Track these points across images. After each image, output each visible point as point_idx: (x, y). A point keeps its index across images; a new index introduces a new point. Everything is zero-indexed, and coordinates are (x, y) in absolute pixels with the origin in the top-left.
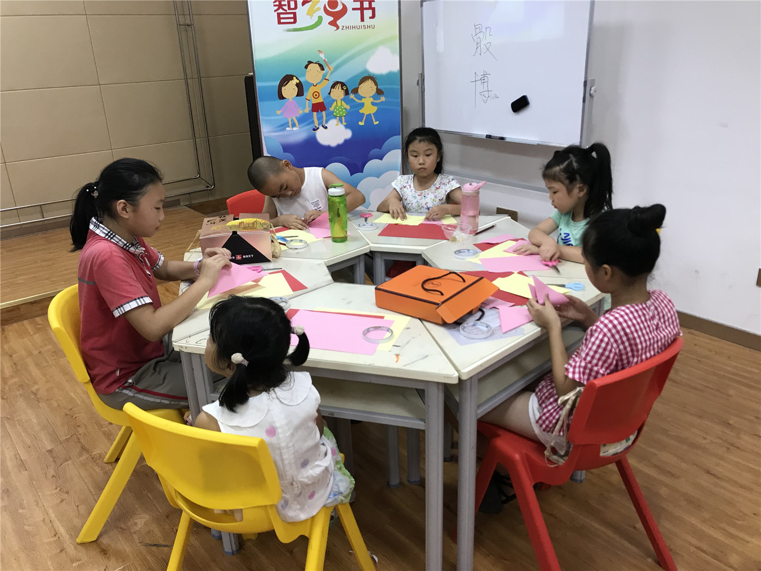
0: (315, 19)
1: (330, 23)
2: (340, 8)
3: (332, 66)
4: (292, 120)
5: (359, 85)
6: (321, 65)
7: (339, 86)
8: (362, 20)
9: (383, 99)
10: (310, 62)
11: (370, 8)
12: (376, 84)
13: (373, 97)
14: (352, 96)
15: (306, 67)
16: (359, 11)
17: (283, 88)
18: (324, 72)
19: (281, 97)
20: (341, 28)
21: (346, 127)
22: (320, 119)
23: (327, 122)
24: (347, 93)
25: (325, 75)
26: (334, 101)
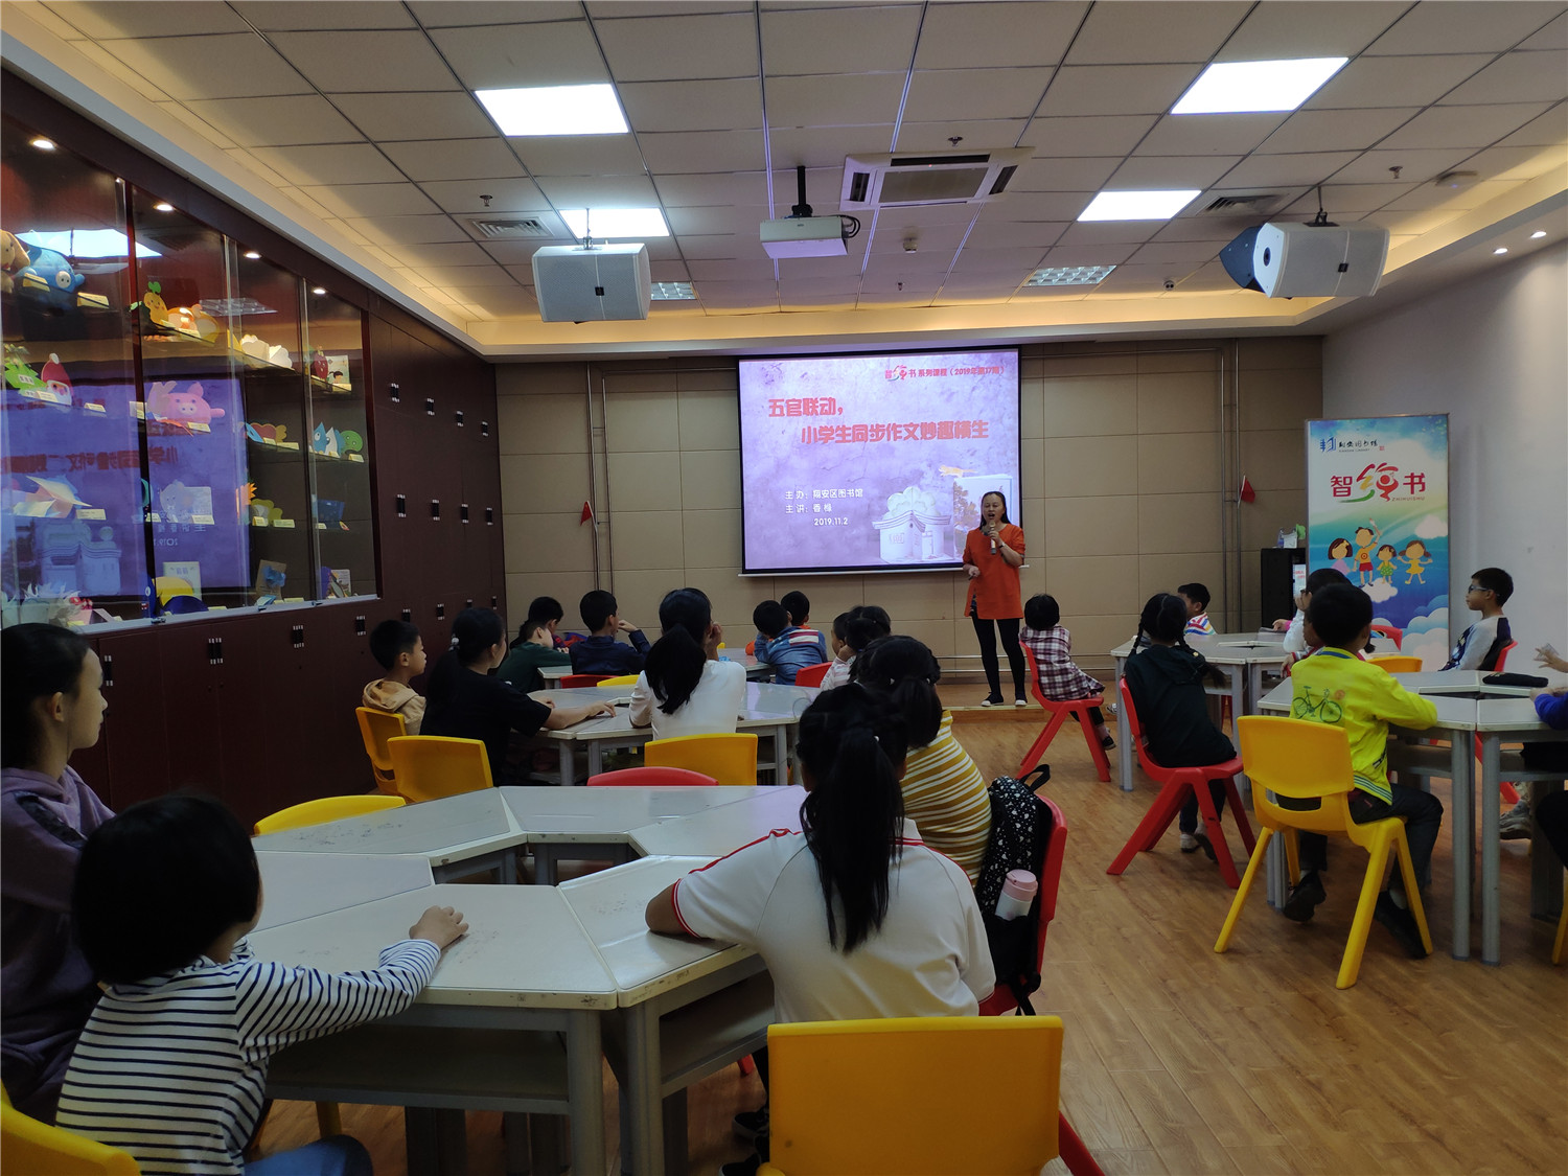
0: (1368, 492)
1: (1382, 495)
2: (1391, 483)
3: (1381, 532)
5: (1407, 548)
6: (1371, 531)
7: (1386, 550)
8: (1412, 492)
9: (1430, 561)
10: (1360, 528)
11: (1420, 482)
12: (1423, 547)
13: (1420, 558)
14: (1399, 558)
15: (1357, 532)
16: (1409, 486)
17: (1333, 550)
18: (1373, 536)
19: (1331, 557)
20: (1391, 499)
21: (1392, 585)
22: (1367, 578)
23: (1373, 580)
24: (1394, 555)
25: (1375, 539)
26: (1381, 561)
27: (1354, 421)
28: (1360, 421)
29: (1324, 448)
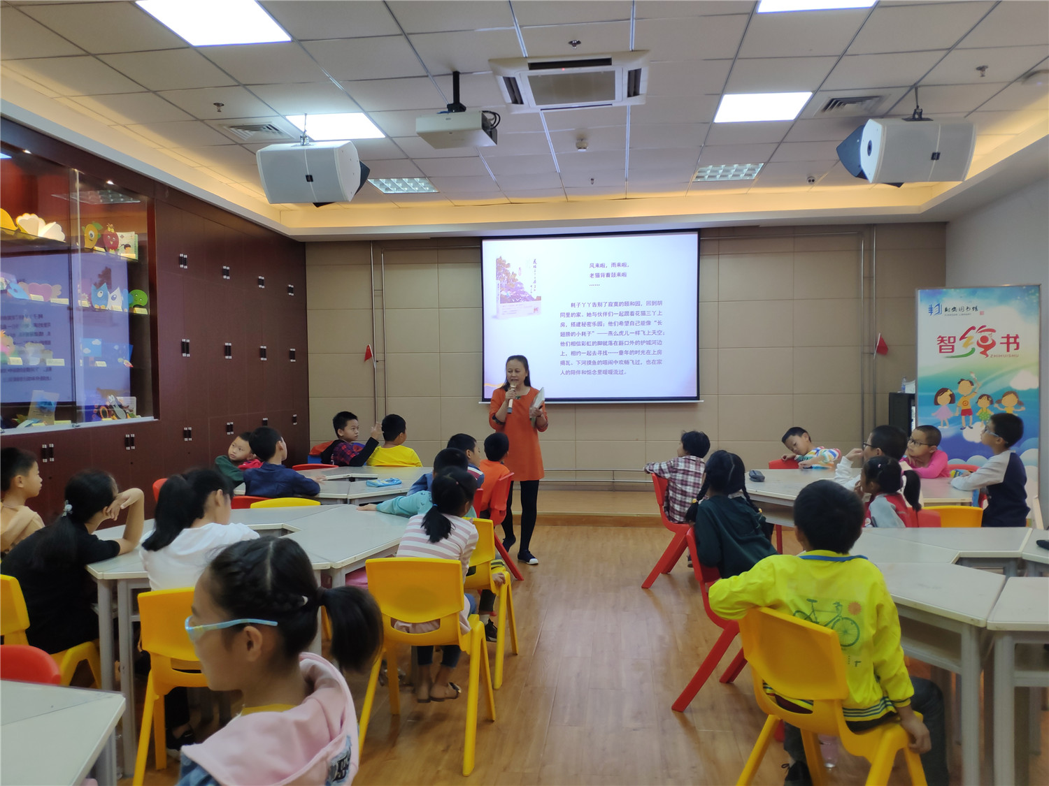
0: (969, 350)
1: (982, 353)
2: (989, 342)
3: (981, 383)
4: (944, 421)
5: (1004, 396)
6: (971, 382)
7: (985, 398)
8: (1008, 350)
9: (1023, 409)
10: (962, 380)
11: (1015, 342)
12: (1017, 397)
13: (1015, 407)
14: (996, 405)
15: (959, 383)
16: (1006, 345)
17: (939, 398)
18: (973, 387)
19: (936, 403)
20: (990, 356)
22: (967, 421)
23: (973, 423)
24: (992, 402)
25: (975, 389)
26: (980, 408)
27: (958, 290)
28: (963, 290)
29: (931, 313)
